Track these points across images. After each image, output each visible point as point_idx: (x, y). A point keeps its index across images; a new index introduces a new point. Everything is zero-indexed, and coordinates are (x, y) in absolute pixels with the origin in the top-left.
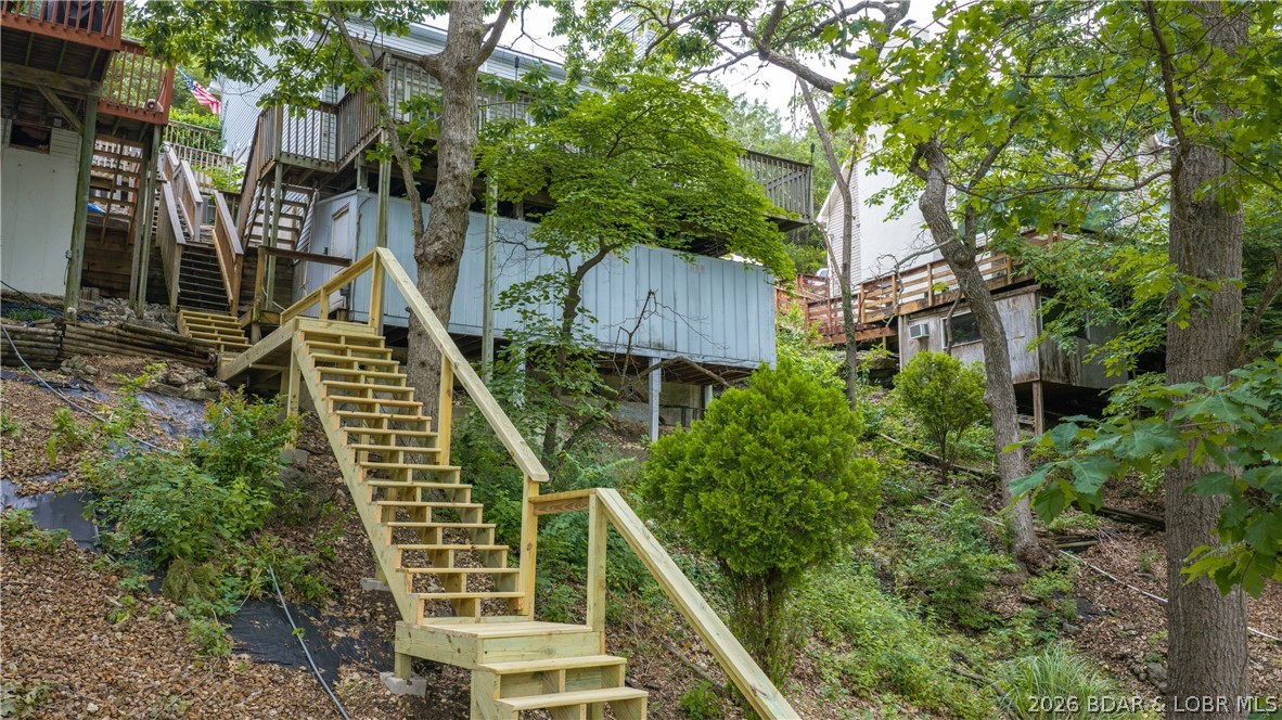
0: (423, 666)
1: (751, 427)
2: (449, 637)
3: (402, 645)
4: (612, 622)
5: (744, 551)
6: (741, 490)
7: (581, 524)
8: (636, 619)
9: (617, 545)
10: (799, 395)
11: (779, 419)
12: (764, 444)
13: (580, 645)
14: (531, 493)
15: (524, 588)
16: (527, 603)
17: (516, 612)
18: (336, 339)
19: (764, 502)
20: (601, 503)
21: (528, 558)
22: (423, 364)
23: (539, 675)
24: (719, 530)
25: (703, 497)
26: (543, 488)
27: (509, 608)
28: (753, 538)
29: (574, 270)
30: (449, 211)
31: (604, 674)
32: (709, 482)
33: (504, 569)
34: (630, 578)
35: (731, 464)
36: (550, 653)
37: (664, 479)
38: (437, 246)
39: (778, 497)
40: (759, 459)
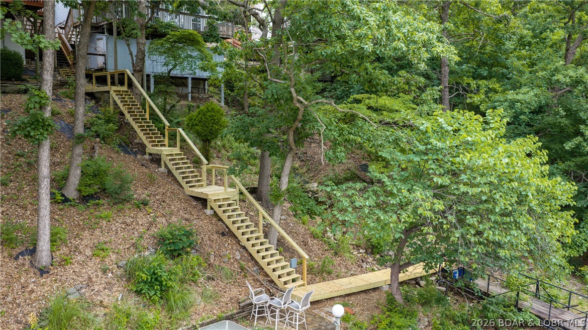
0: (150, 154)
1: (204, 115)
2: (157, 150)
3: (147, 151)
4: (181, 148)
5: (203, 136)
6: (202, 126)
7: (176, 132)
8: (185, 147)
9: (181, 135)
10: (213, 109)
11: (209, 114)
12: (206, 118)
13: (176, 150)
14: (167, 128)
15: (166, 142)
16: (167, 145)
17: (165, 146)
18: (119, 91)
19: (206, 128)
20: (179, 130)
21: (167, 138)
22: (137, 94)
23: (171, 155)
24: (198, 133)
25: (196, 127)
26: (169, 127)
27: (164, 145)
28: (204, 134)
29: (169, 70)
30: (140, 59)
31: (180, 154)
32: (197, 125)
33: (162, 139)
34: (183, 140)
35: (200, 122)
36: (172, 152)
37: (189, 123)
38: (138, 68)
39: (208, 128)
40: (205, 121)
